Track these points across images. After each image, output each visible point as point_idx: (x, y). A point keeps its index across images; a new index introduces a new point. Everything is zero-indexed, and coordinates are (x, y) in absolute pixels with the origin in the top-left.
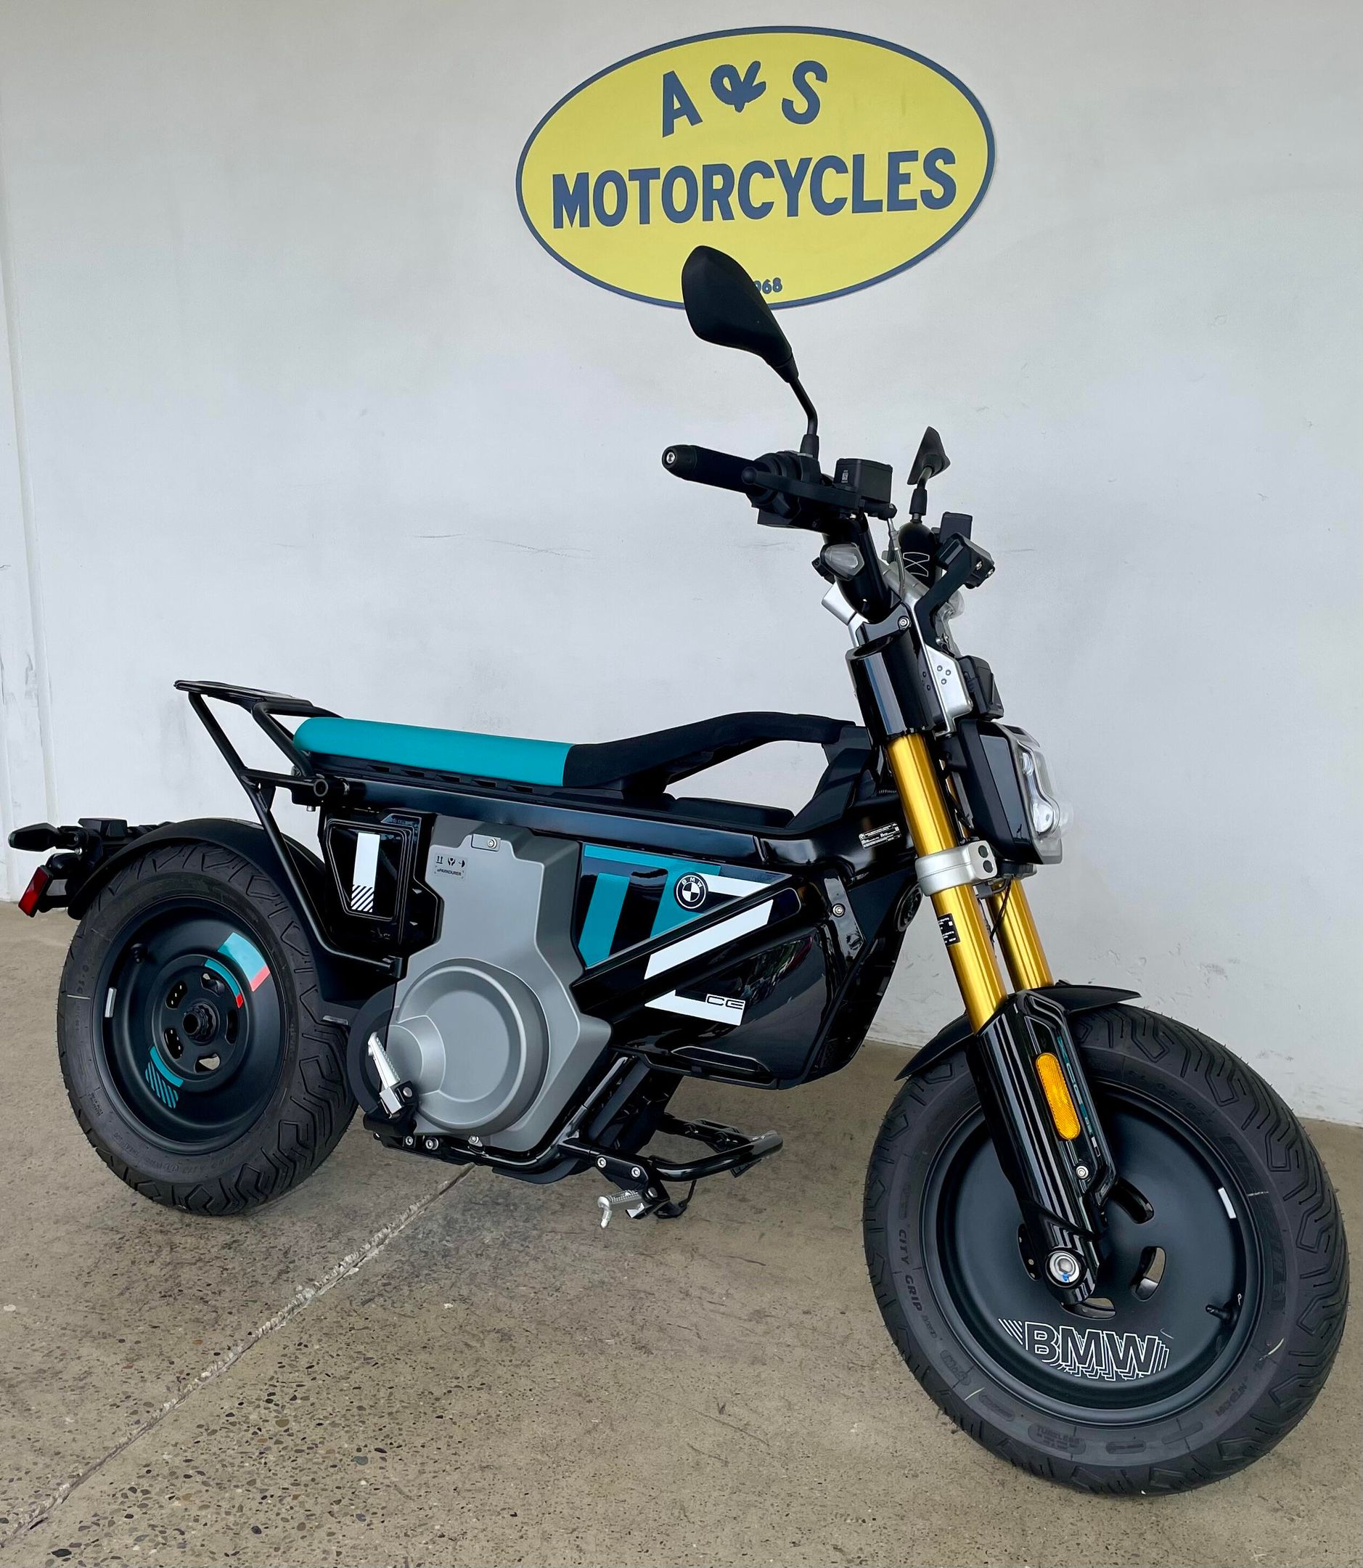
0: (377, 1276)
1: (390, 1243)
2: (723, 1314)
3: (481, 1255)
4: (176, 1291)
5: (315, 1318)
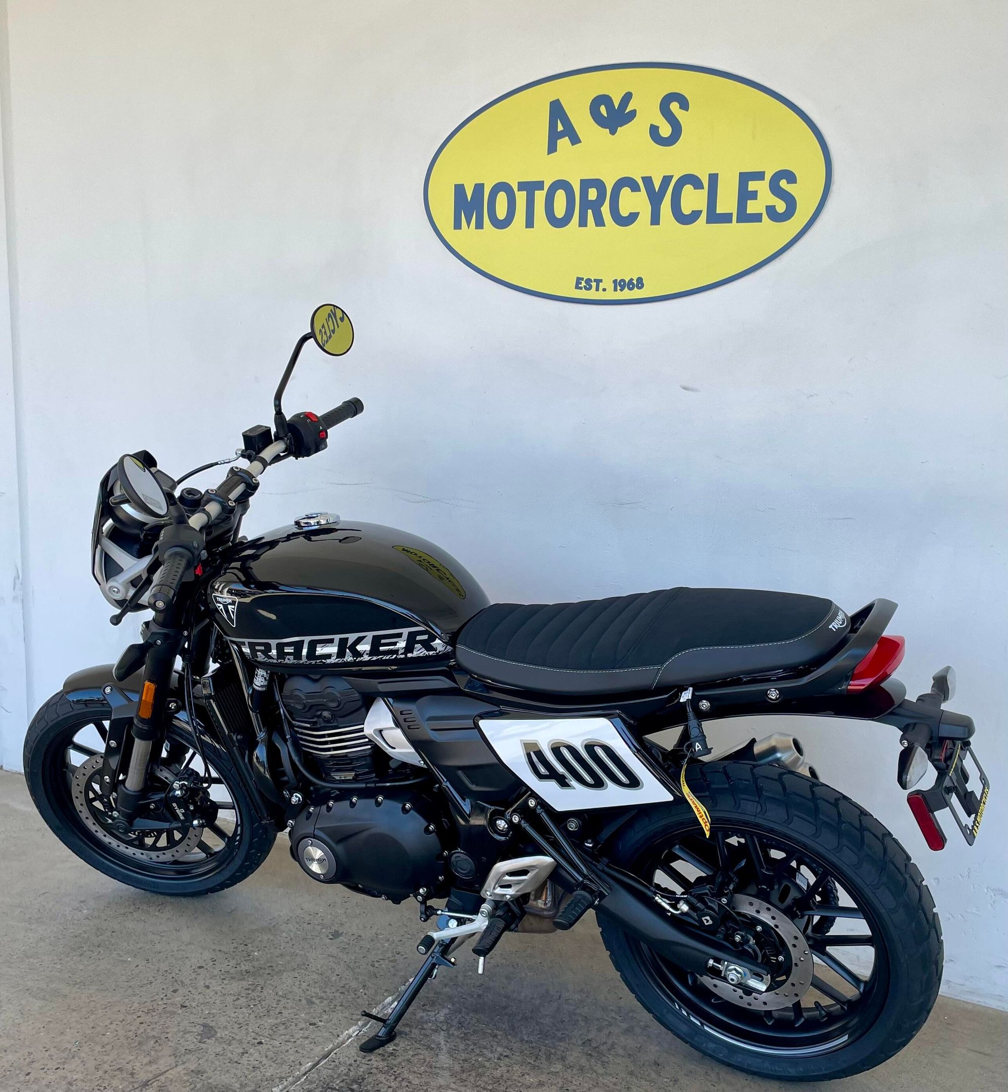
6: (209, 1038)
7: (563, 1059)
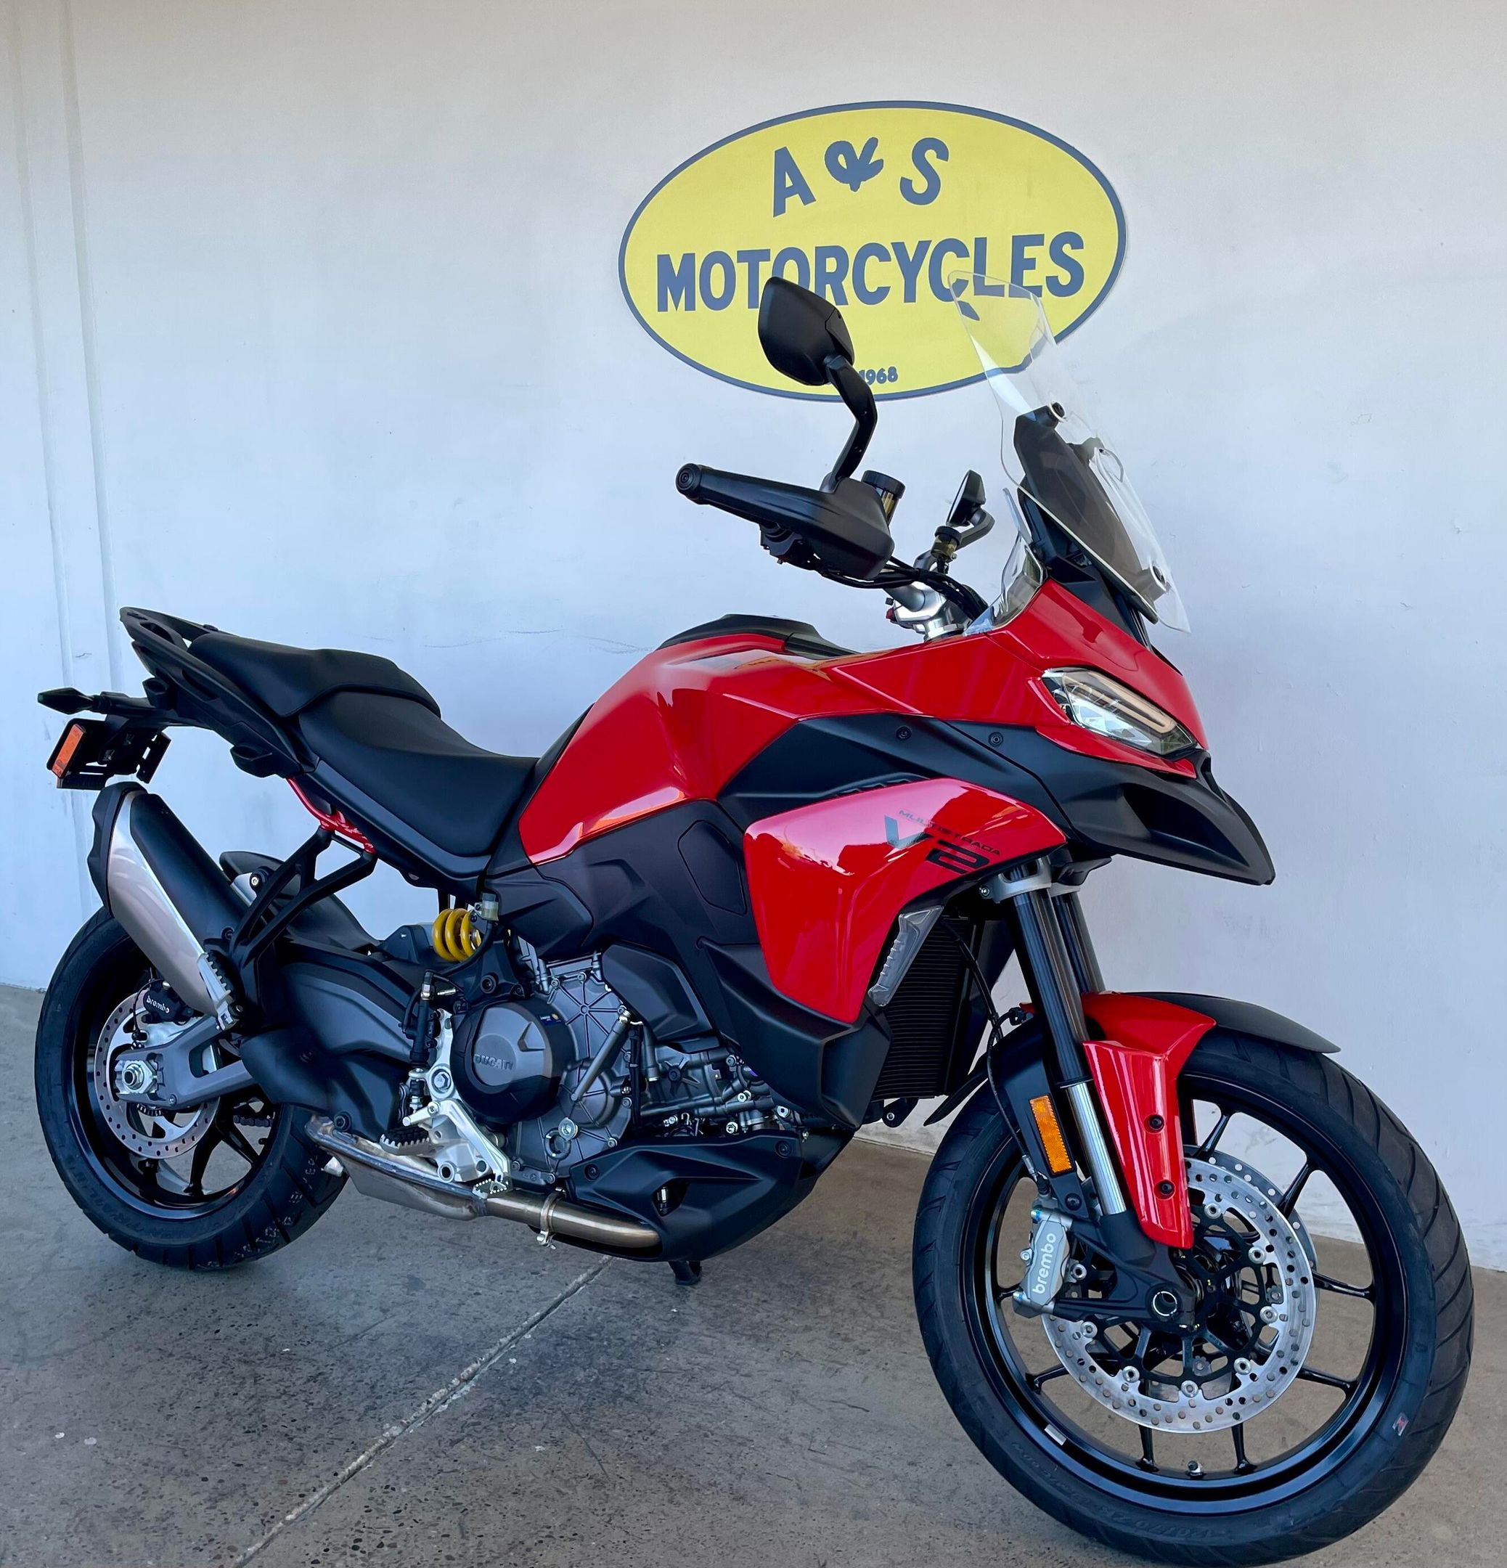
0: (466, 1414)
1: (479, 1380)
2: (825, 1463)
3: (574, 1394)
4: (260, 1427)
5: (402, 1458)
6: (417, 1290)
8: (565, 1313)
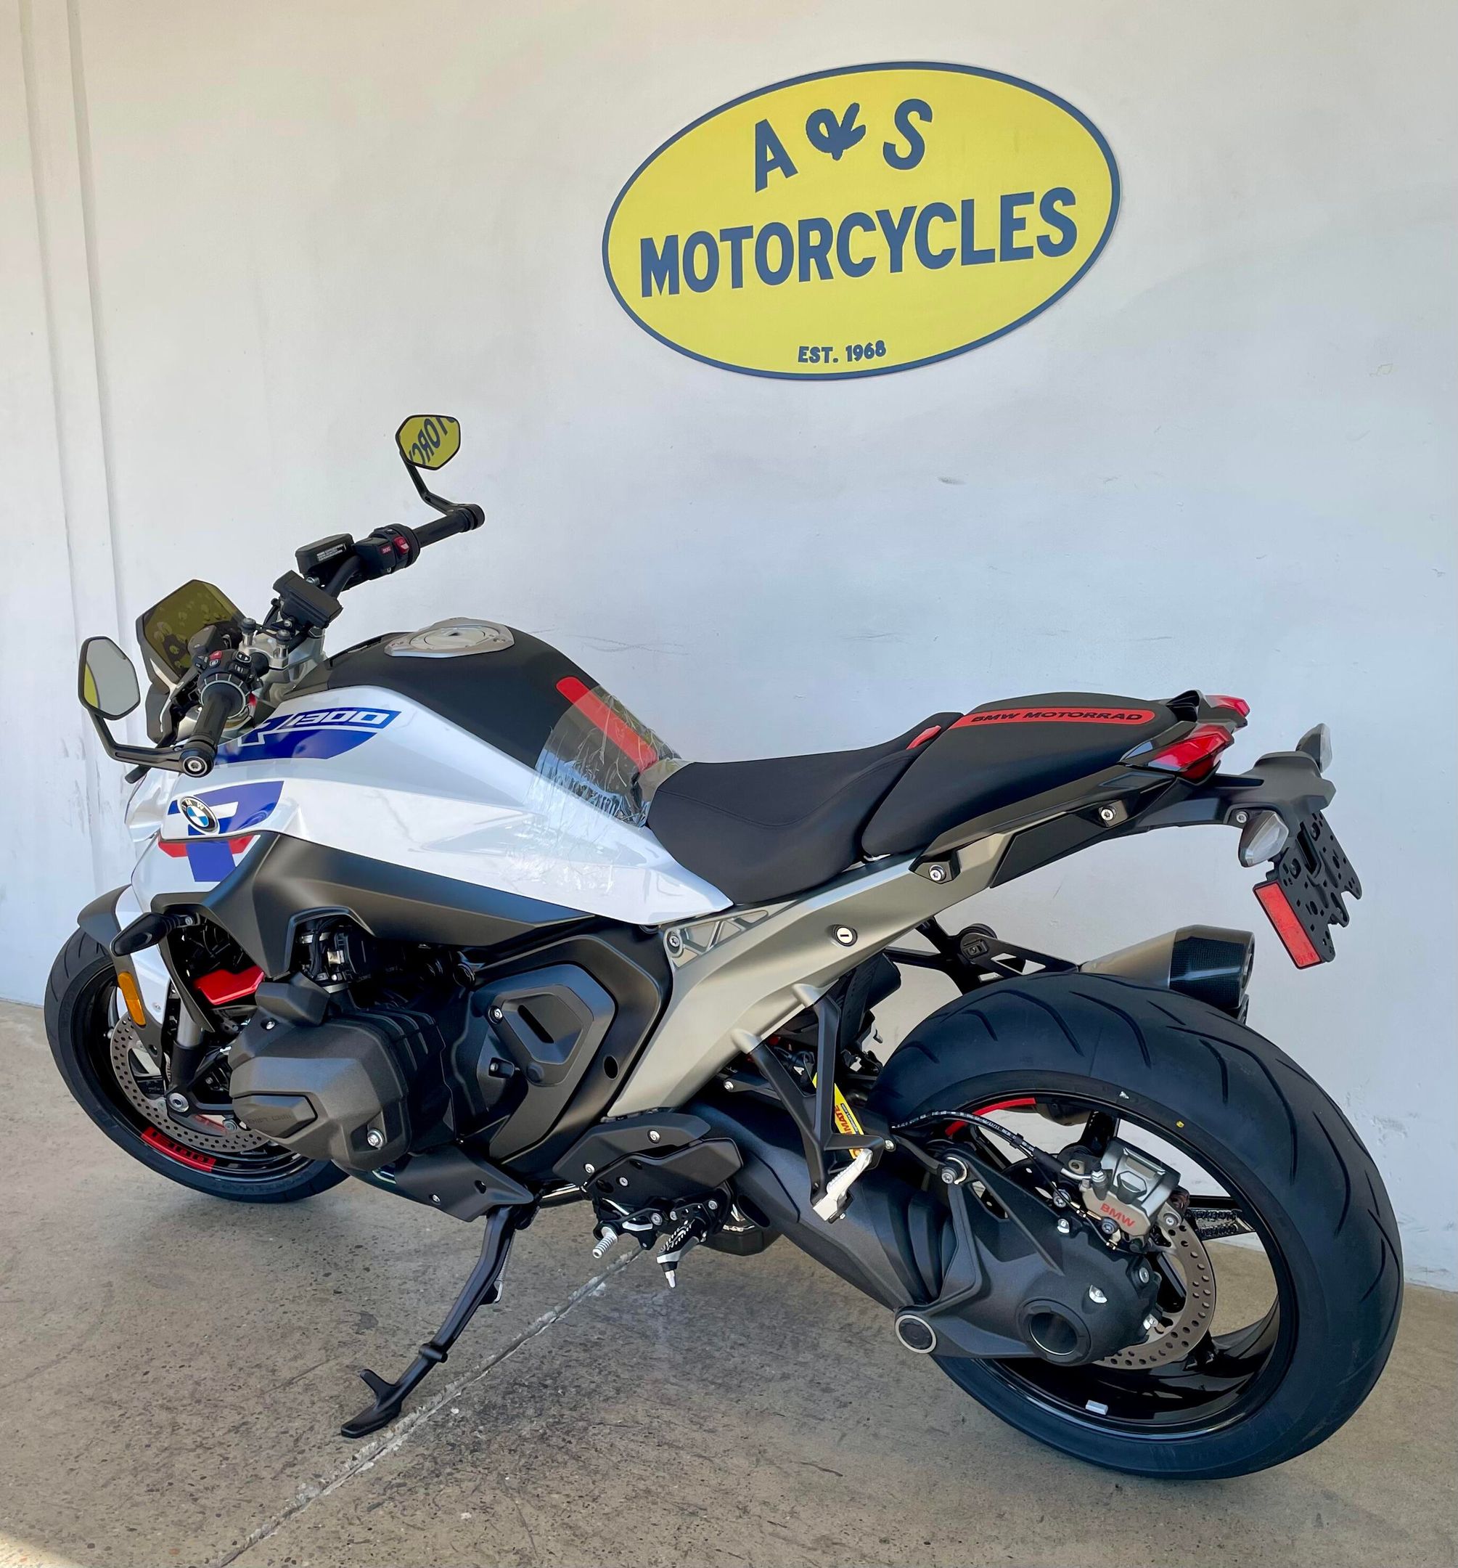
0: (391, 1473)
1: (415, 1432)
2: (784, 1539)
3: (515, 1451)
4: (166, 1484)
5: (311, 1526)
6: (367, 1329)
7: (815, 1347)
8: (522, 1356)
